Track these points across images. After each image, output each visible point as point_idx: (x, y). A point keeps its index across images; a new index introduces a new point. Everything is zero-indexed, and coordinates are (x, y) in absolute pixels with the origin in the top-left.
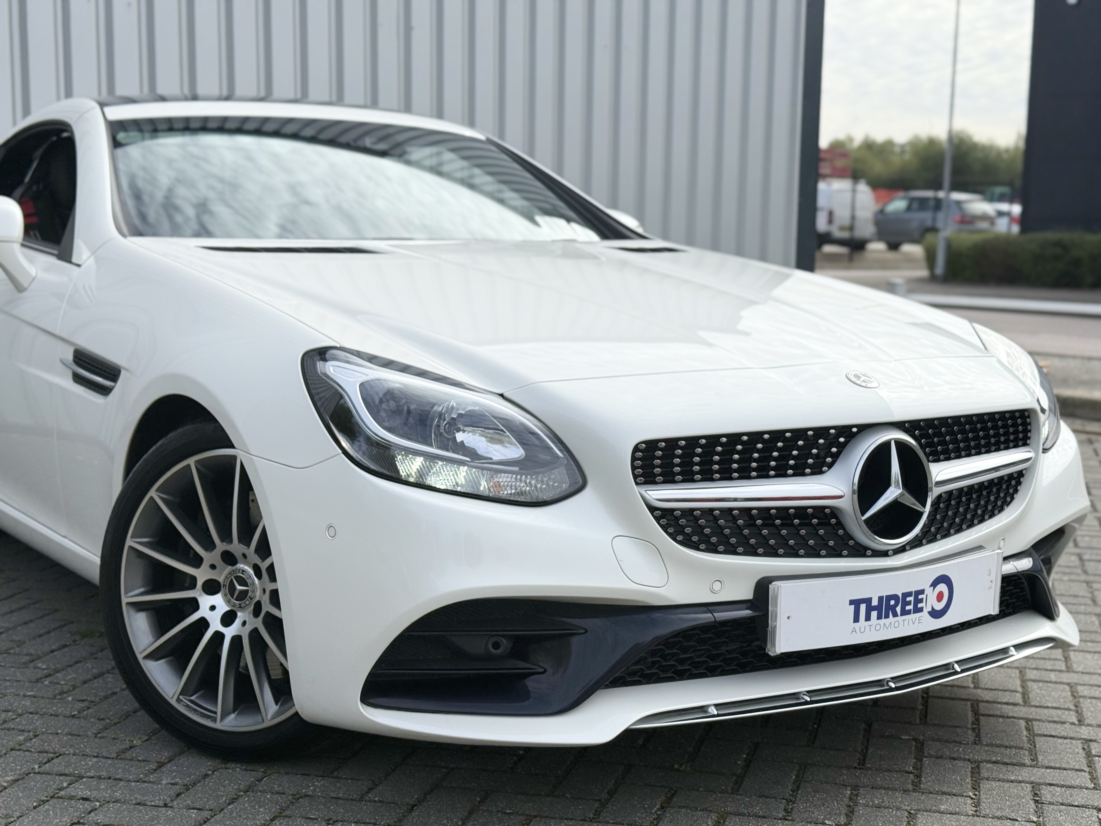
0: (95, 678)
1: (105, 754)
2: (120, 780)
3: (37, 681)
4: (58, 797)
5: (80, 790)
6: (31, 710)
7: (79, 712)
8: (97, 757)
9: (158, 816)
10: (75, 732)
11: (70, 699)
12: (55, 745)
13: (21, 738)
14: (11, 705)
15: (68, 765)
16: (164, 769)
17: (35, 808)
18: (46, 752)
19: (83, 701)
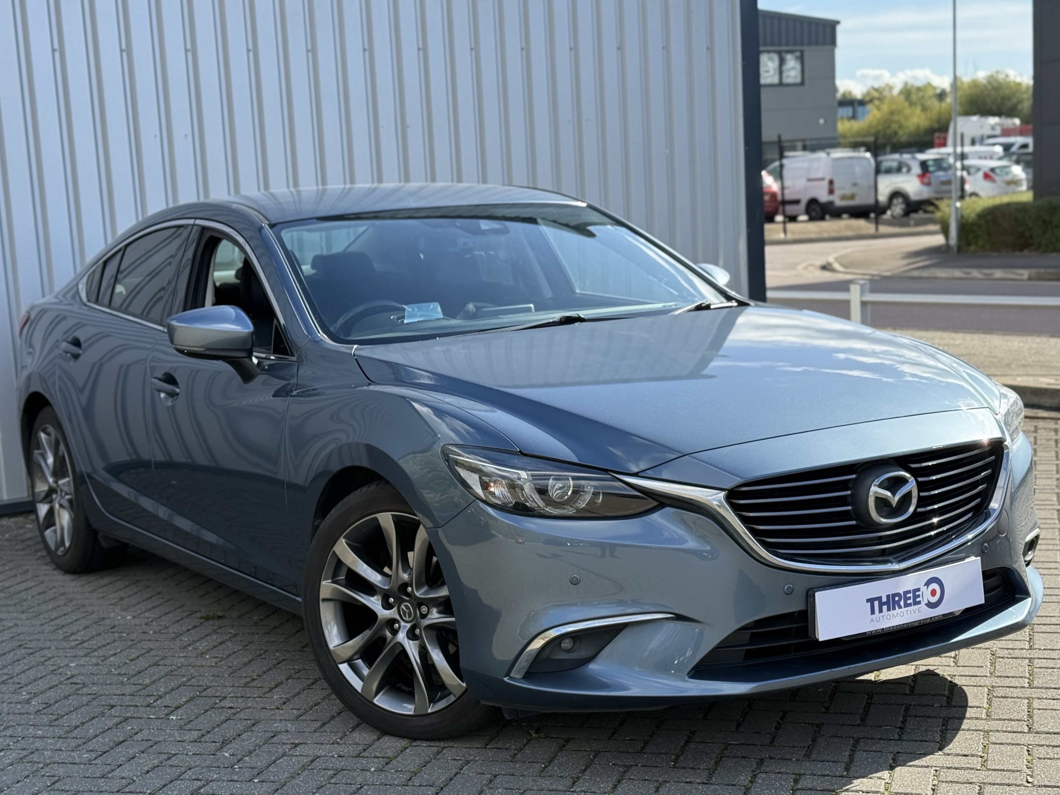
0: (220, 644)
1: (237, 685)
2: (249, 697)
3: (185, 647)
4: (215, 708)
5: (227, 703)
6: (186, 664)
7: (216, 663)
8: (232, 686)
9: (275, 714)
10: (216, 675)
11: (208, 657)
12: (205, 682)
13: (185, 679)
14: (173, 661)
15: (217, 691)
16: (274, 691)
17: (203, 713)
18: (202, 686)
19: (216, 657)
